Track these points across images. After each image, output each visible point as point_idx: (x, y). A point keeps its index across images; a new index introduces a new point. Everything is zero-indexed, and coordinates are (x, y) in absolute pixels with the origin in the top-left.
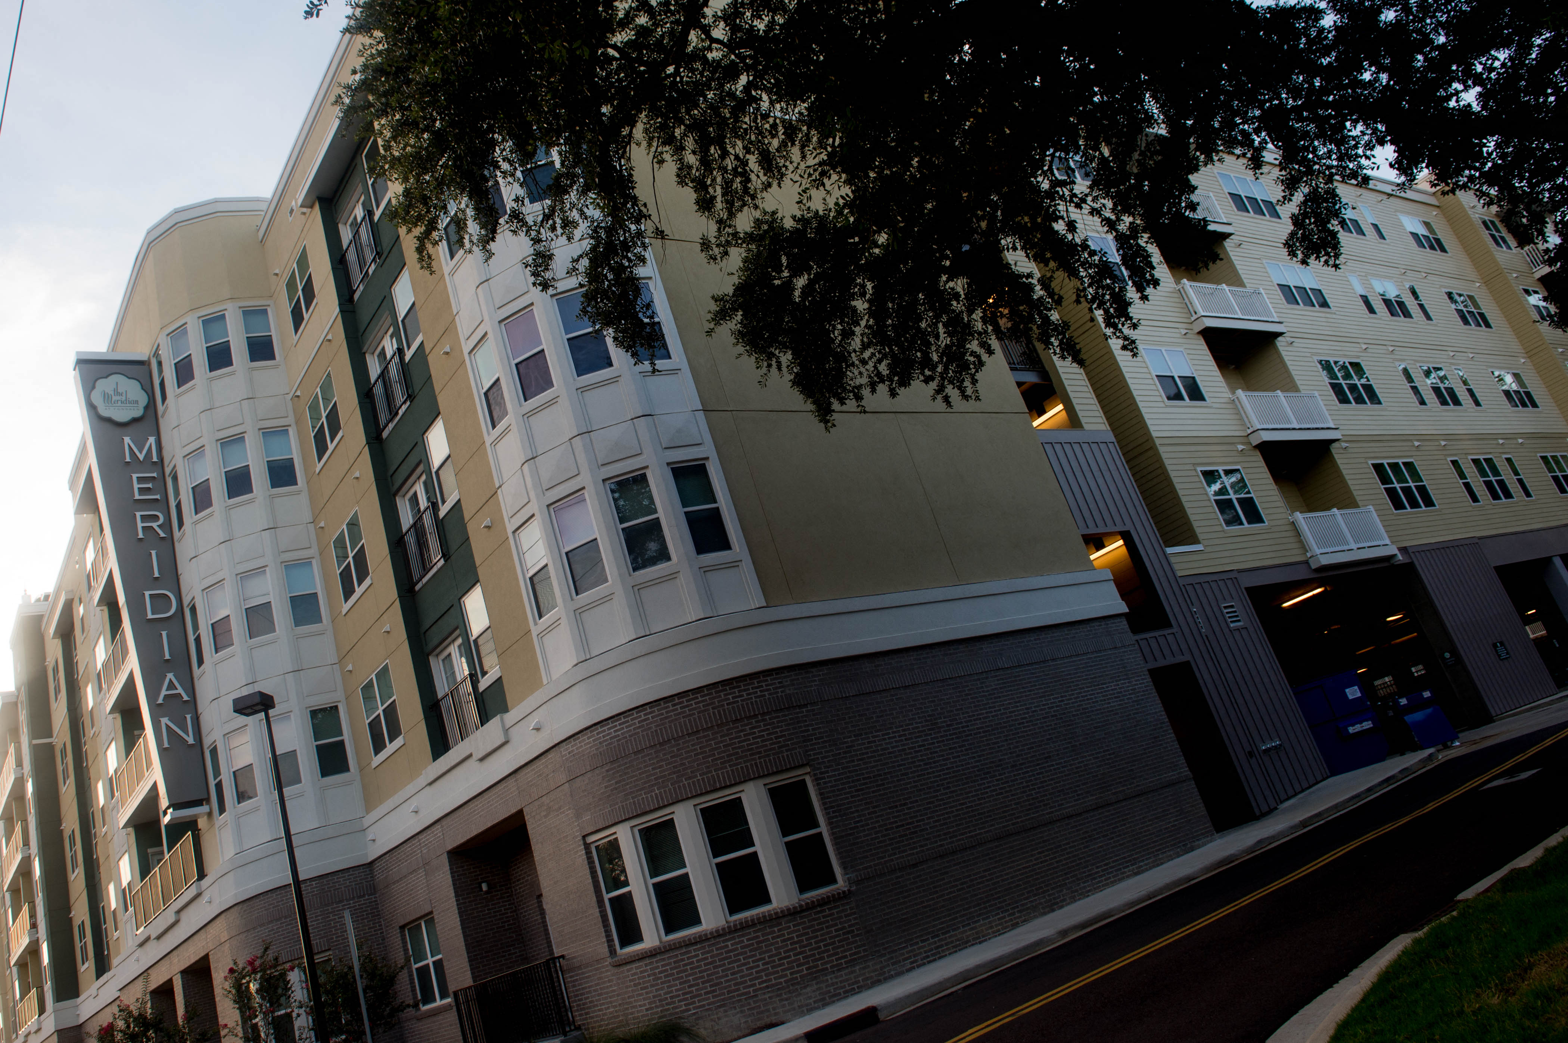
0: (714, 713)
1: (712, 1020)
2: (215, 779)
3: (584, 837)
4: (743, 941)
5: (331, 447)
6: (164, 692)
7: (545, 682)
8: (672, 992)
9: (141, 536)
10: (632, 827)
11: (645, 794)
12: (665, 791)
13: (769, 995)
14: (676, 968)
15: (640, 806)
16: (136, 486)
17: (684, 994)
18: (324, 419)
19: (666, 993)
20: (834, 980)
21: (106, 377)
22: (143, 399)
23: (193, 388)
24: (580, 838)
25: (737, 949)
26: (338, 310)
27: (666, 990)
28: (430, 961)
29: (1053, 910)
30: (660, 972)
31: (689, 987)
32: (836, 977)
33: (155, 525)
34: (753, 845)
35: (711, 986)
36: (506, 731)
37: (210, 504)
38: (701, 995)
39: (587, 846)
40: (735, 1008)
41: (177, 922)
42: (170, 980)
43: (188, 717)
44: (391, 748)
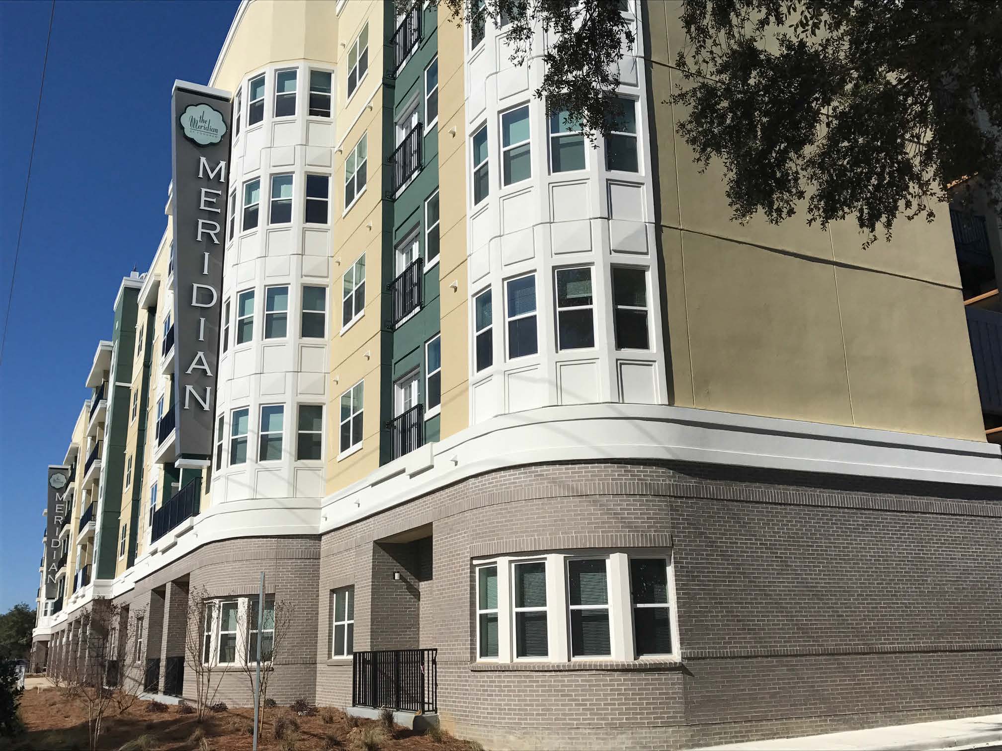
0: (599, 484)
1: (537, 738)
2: (219, 442)
3: (472, 559)
4: (578, 681)
5: (356, 197)
6: (193, 366)
7: (470, 424)
8: (510, 705)
9: (199, 239)
10: (511, 562)
11: (526, 536)
12: (543, 538)
13: (589, 731)
14: (518, 686)
15: (520, 545)
16: (203, 198)
17: (519, 710)
18: (355, 173)
19: (505, 705)
20: (648, 735)
21: (196, 106)
22: (222, 130)
23: (260, 127)
24: (469, 558)
25: (571, 686)
26: (381, 82)
27: (506, 702)
28: (346, 622)
29: (863, 728)
30: (505, 686)
31: (525, 705)
32: (650, 733)
33: (212, 233)
34: (606, 603)
35: (542, 710)
36: (432, 457)
37: (255, 225)
38: (533, 715)
39: (473, 567)
40: (558, 734)
41: (175, 544)
42: (165, 585)
43: (209, 389)
44: (353, 448)
